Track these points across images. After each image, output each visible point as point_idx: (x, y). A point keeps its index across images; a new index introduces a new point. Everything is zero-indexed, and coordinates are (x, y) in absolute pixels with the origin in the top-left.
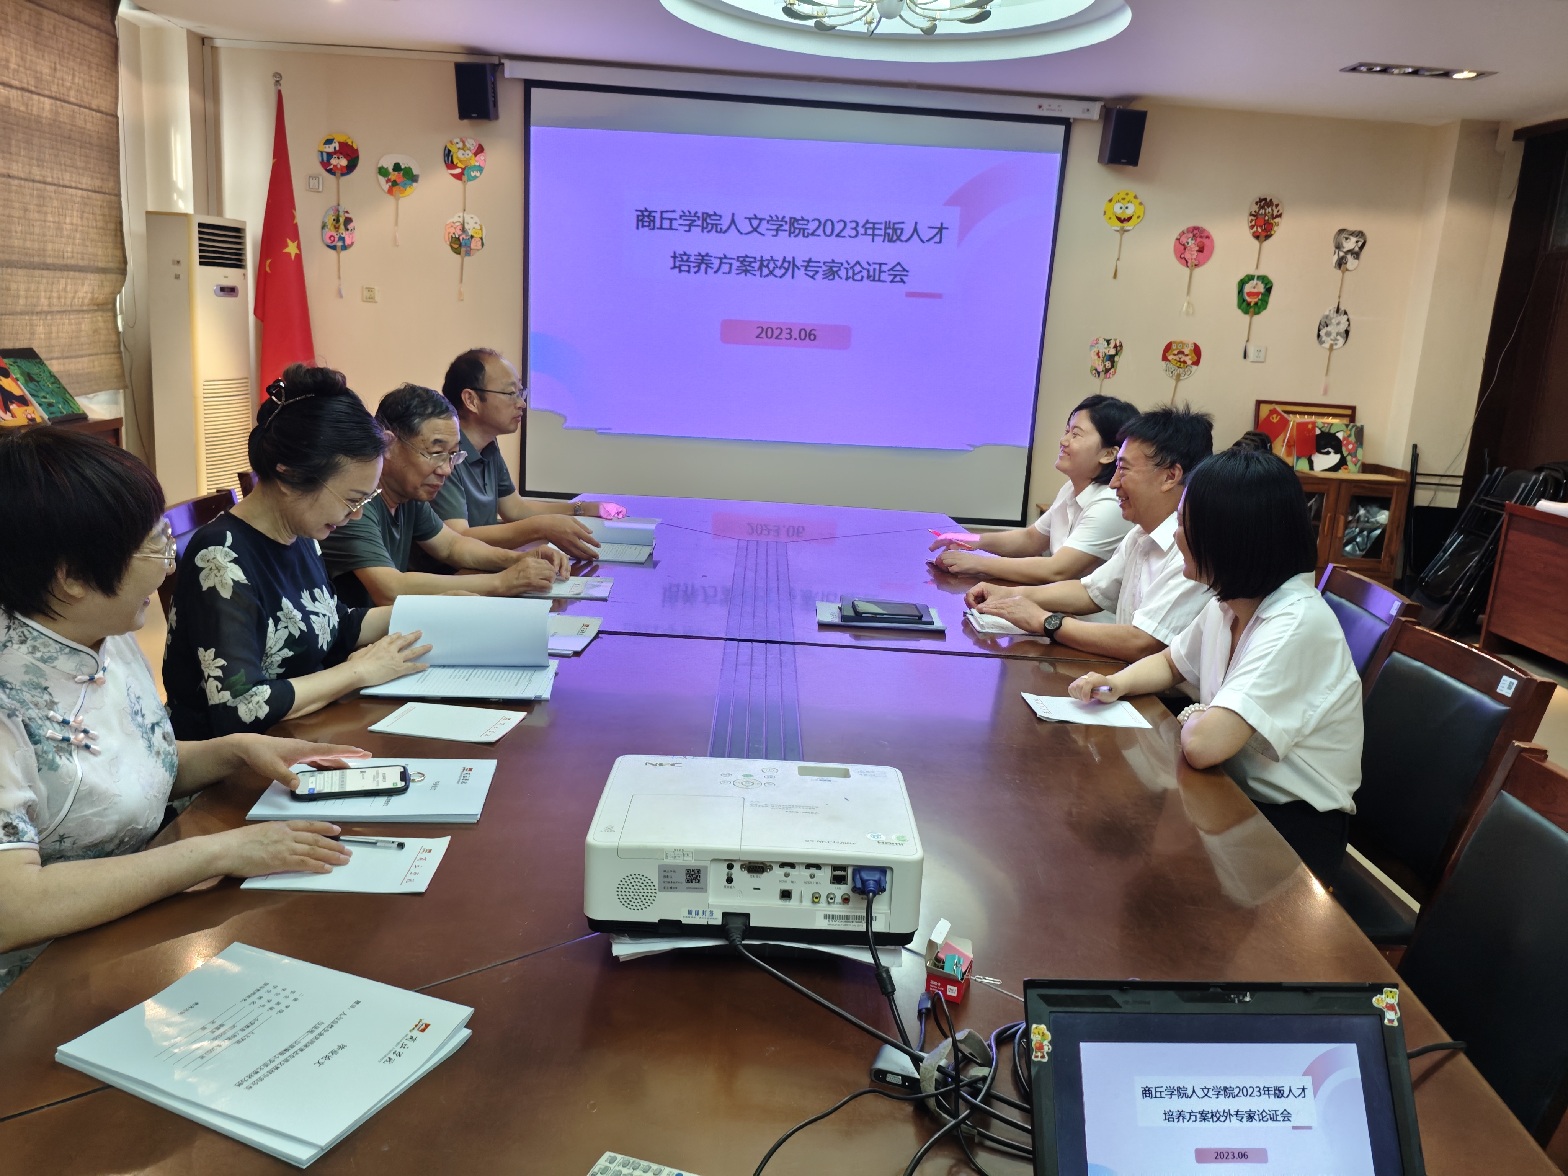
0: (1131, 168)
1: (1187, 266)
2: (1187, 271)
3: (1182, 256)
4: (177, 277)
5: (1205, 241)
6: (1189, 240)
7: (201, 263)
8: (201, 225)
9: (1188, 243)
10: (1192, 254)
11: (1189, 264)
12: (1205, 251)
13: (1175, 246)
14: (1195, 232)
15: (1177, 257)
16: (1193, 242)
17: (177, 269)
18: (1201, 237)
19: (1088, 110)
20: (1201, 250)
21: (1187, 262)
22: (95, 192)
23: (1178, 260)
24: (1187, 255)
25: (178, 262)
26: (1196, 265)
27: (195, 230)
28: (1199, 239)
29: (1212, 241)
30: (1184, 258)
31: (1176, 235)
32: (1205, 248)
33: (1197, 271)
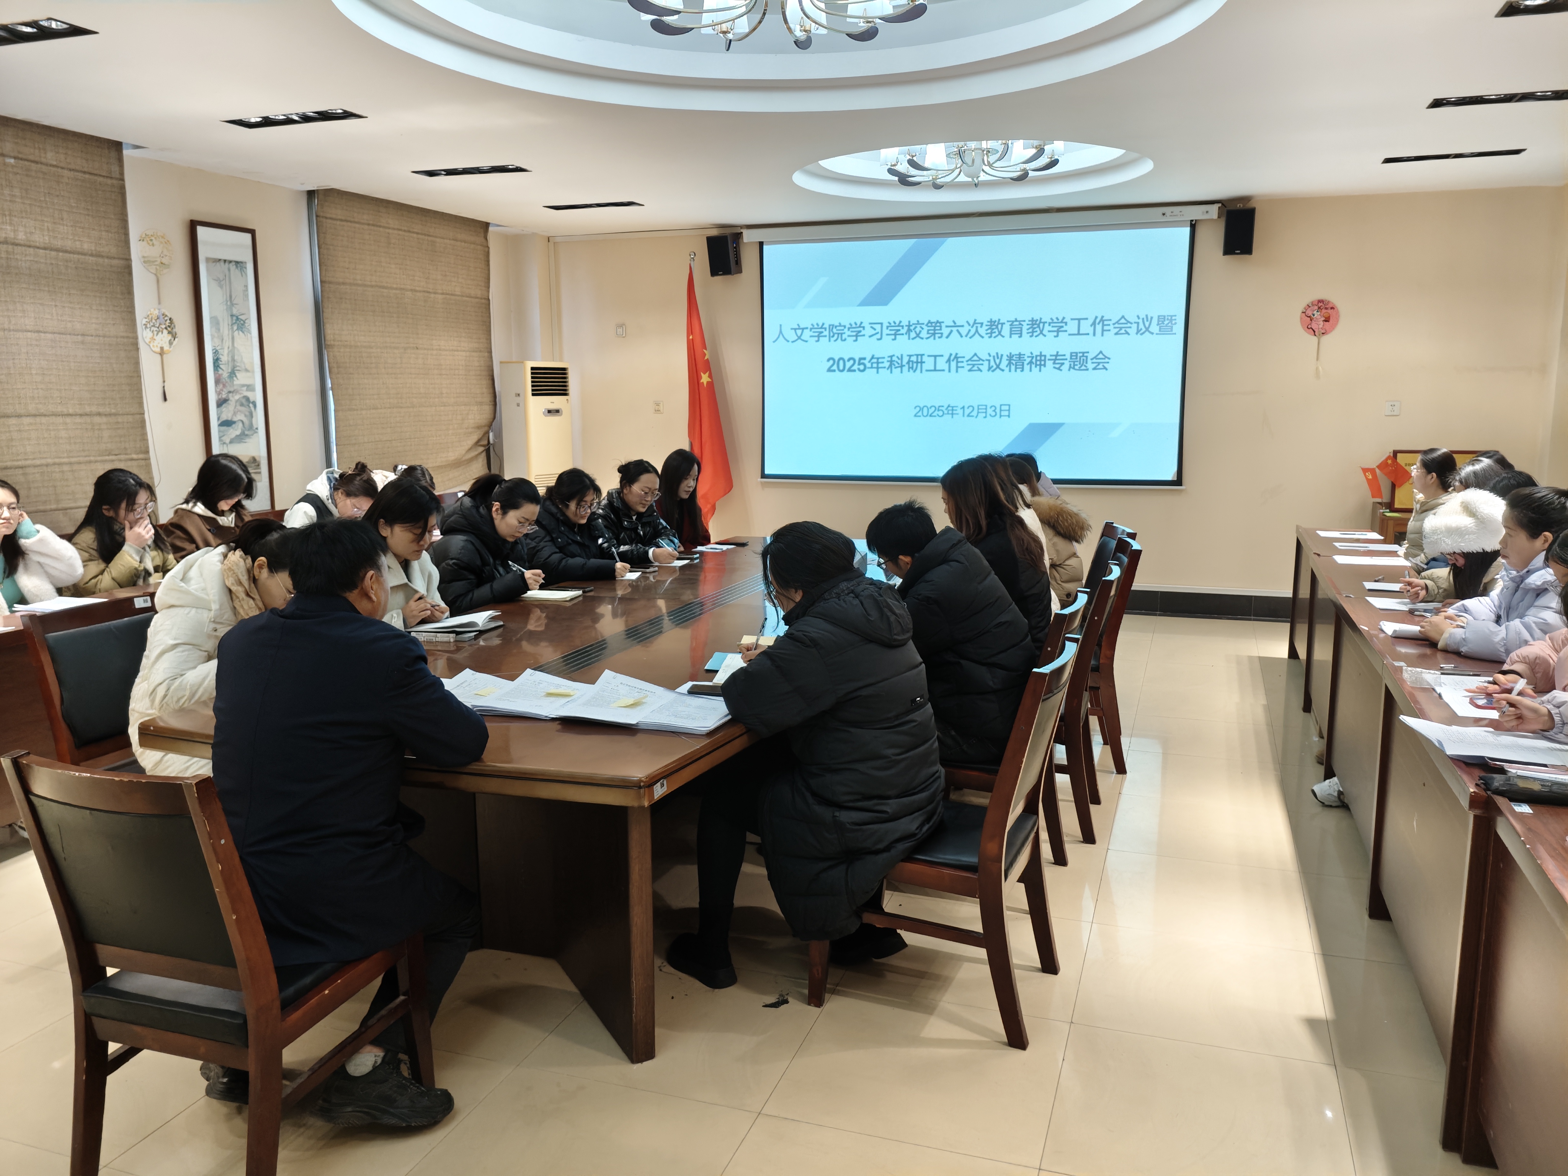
0: (1247, 256)
1: (1315, 335)
2: (1315, 339)
3: (1309, 327)
4: (518, 405)
5: (1330, 311)
6: (1315, 312)
7: (533, 395)
8: (532, 369)
9: (1314, 315)
10: (1319, 324)
11: (1316, 334)
12: (1331, 321)
13: (1301, 318)
14: (1320, 304)
15: (1304, 328)
16: (1319, 313)
17: (518, 400)
18: (1326, 309)
19: (1207, 212)
20: (1327, 320)
21: (1314, 332)
22: (474, 352)
23: (1305, 331)
24: (1314, 326)
25: (519, 395)
26: (1323, 333)
27: (529, 372)
28: (1324, 311)
29: (1338, 313)
30: (1311, 328)
31: (1301, 308)
32: (1331, 318)
33: (1325, 339)
